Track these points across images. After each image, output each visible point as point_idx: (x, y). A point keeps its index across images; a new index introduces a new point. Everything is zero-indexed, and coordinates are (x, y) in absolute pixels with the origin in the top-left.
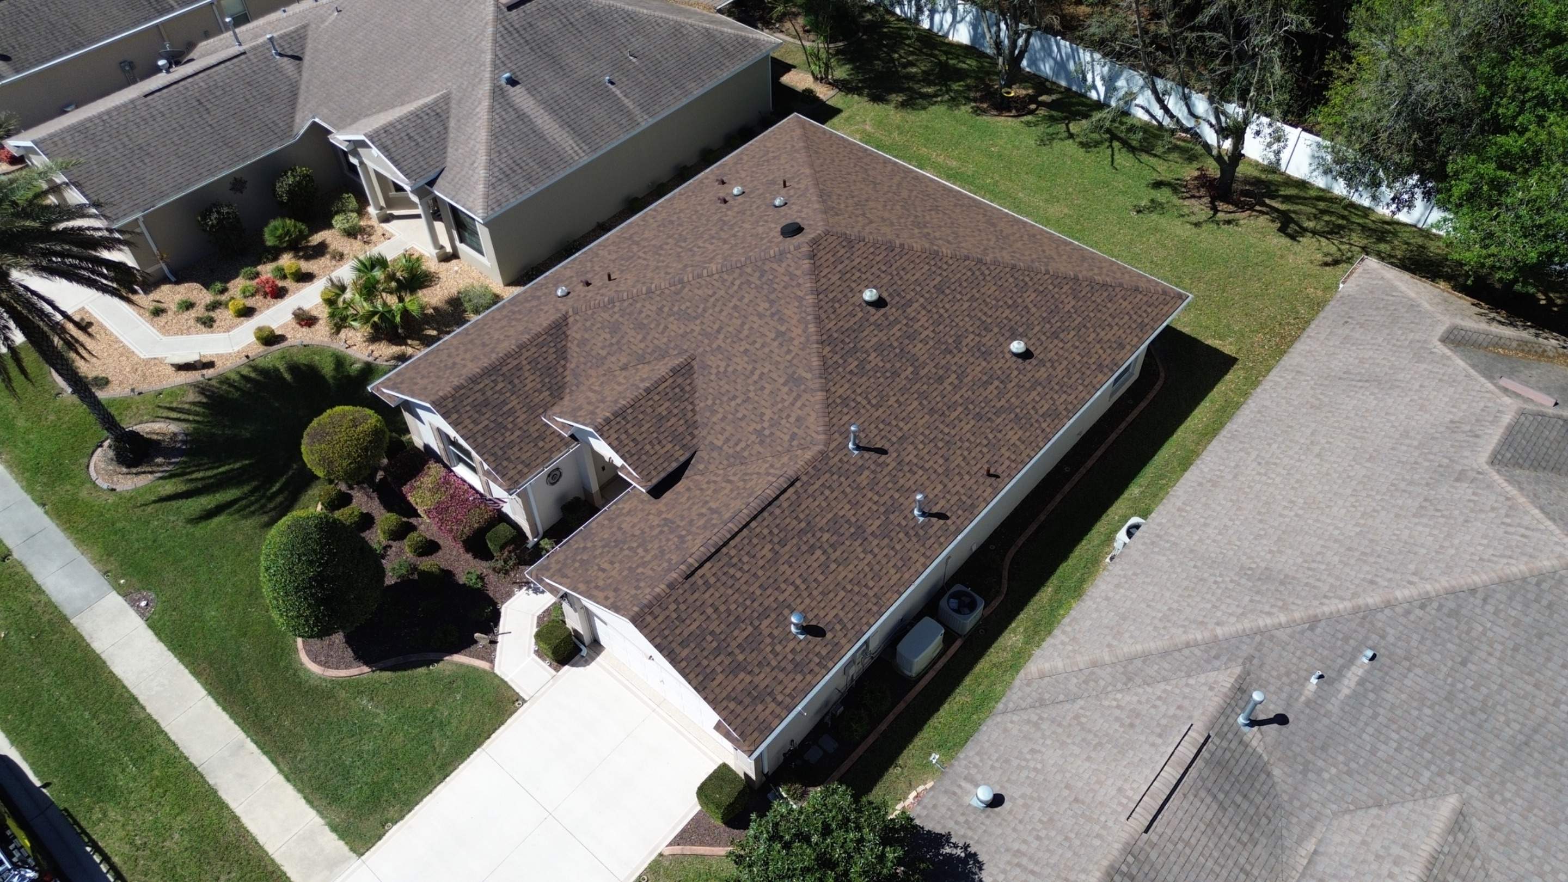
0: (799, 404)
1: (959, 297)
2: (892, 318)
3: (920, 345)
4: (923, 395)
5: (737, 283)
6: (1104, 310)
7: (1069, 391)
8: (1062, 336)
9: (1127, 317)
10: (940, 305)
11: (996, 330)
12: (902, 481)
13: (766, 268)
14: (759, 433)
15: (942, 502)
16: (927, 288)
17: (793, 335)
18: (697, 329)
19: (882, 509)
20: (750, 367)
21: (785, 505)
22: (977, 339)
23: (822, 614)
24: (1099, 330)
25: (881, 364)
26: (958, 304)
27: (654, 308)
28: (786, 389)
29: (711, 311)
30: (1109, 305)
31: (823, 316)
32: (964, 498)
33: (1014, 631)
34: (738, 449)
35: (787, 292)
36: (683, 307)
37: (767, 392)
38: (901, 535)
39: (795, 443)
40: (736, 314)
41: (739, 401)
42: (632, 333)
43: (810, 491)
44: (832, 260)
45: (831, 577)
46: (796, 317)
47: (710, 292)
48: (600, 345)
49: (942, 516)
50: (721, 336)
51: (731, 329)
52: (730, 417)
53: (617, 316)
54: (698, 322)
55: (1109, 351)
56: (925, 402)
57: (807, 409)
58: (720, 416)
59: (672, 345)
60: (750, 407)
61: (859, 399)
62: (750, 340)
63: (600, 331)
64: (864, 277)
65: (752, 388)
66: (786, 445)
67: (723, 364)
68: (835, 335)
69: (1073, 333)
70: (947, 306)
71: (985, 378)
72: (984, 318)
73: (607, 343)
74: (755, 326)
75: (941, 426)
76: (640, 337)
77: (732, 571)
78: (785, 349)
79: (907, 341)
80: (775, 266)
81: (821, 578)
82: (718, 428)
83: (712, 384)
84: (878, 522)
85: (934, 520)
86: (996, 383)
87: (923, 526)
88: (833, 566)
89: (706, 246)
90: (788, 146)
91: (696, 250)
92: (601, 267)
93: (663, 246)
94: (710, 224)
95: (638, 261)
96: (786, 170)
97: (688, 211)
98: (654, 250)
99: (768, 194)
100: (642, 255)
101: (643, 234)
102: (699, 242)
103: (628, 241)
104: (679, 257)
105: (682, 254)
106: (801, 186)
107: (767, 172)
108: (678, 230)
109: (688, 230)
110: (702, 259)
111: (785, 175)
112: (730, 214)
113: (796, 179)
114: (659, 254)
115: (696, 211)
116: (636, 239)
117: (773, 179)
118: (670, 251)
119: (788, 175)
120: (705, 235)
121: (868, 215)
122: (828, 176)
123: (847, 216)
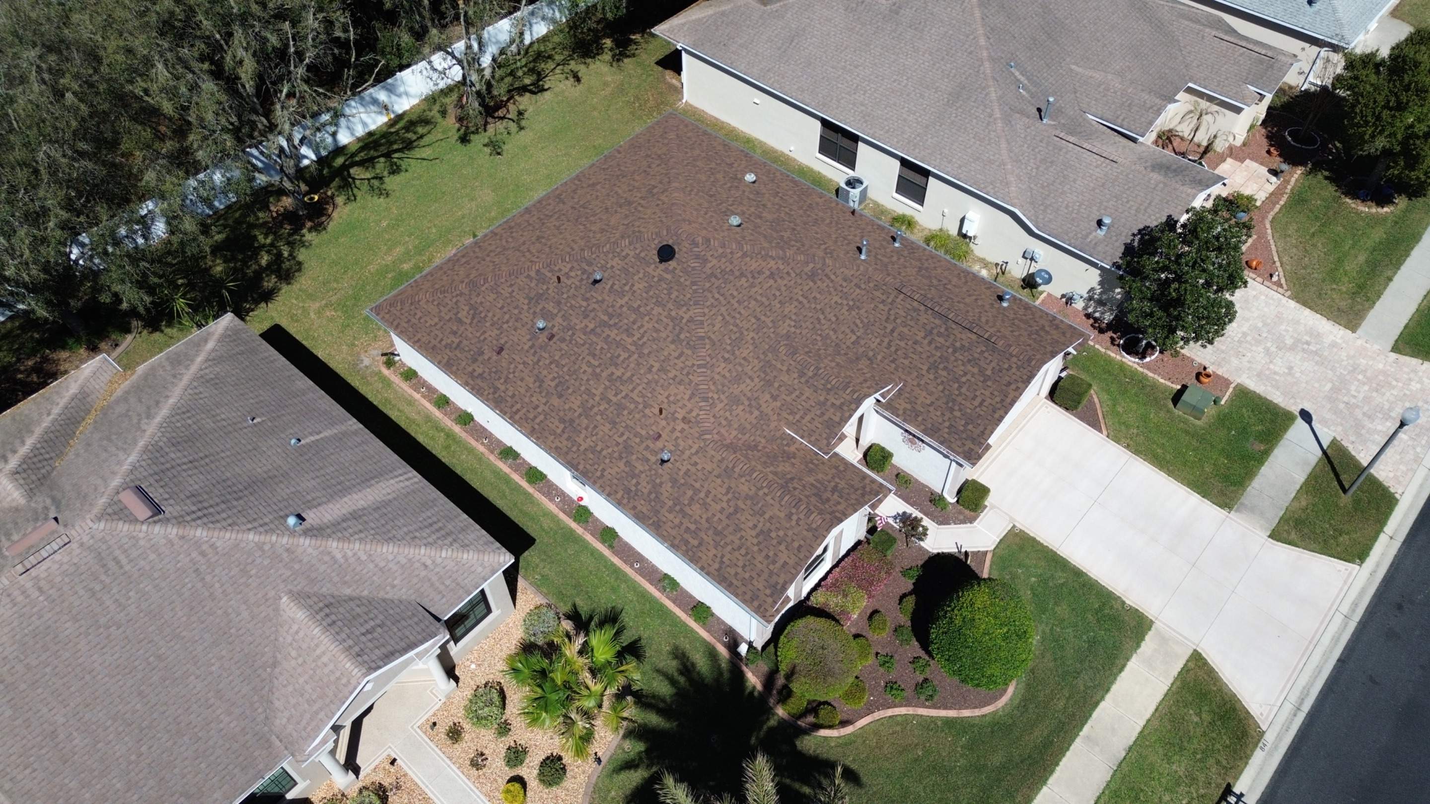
0: (833, 277)
4: (805, 223)
5: (717, 296)
13: (709, 272)
14: (850, 309)
17: (775, 267)
18: (752, 334)
20: (796, 303)
27: (723, 365)
28: (819, 283)
29: (738, 321)
34: (861, 325)
35: (735, 262)
36: (729, 342)
37: (818, 296)
39: (863, 286)
40: (746, 303)
41: (822, 317)
42: (743, 386)
46: (760, 261)
47: (720, 318)
48: (747, 415)
50: (763, 318)
51: (759, 310)
52: (833, 326)
53: (723, 397)
54: (746, 333)
56: (810, 224)
57: (838, 272)
58: (831, 333)
59: (762, 357)
60: (828, 310)
62: (772, 298)
63: (734, 413)
65: (813, 306)
66: (863, 292)
67: (788, 321)
73: (747, 409)
74: (760, 291)
75: (826, 222)
76: (748, 381)
78: (785, 276)
80: (709, 265)
82: (841, 336)
83: (804, 332)
89: (642, 331)
90: (454, 300)
91: (645, 339)
92: (622, 434)
93: (614, 377)
94: (595, 339)
95: (634, 395)
96: (516, 290)
97: (545, 372)
98: (618, 384)
99: (565, 296)
100: (623, 394)
101: (570, 408)
102: (629, 340)
103: (577, 421)
104: (650, 352)
105: (646, 351)
106: (569, 266)
107: (505, 309)
108: (585, 372)
109: (592, 361)
110: (670, 328)
111: (530, 288)
112: (583, 325)
113: (549, 275)
114: (633, 375)
115: (551, 363)
116: (576, 414)
117: (530, 299)
118: (632, 365)
119: (533, 285)
120: (618, 339)
121: (626, 222)
122: (544, 256)
123: (636, 229)
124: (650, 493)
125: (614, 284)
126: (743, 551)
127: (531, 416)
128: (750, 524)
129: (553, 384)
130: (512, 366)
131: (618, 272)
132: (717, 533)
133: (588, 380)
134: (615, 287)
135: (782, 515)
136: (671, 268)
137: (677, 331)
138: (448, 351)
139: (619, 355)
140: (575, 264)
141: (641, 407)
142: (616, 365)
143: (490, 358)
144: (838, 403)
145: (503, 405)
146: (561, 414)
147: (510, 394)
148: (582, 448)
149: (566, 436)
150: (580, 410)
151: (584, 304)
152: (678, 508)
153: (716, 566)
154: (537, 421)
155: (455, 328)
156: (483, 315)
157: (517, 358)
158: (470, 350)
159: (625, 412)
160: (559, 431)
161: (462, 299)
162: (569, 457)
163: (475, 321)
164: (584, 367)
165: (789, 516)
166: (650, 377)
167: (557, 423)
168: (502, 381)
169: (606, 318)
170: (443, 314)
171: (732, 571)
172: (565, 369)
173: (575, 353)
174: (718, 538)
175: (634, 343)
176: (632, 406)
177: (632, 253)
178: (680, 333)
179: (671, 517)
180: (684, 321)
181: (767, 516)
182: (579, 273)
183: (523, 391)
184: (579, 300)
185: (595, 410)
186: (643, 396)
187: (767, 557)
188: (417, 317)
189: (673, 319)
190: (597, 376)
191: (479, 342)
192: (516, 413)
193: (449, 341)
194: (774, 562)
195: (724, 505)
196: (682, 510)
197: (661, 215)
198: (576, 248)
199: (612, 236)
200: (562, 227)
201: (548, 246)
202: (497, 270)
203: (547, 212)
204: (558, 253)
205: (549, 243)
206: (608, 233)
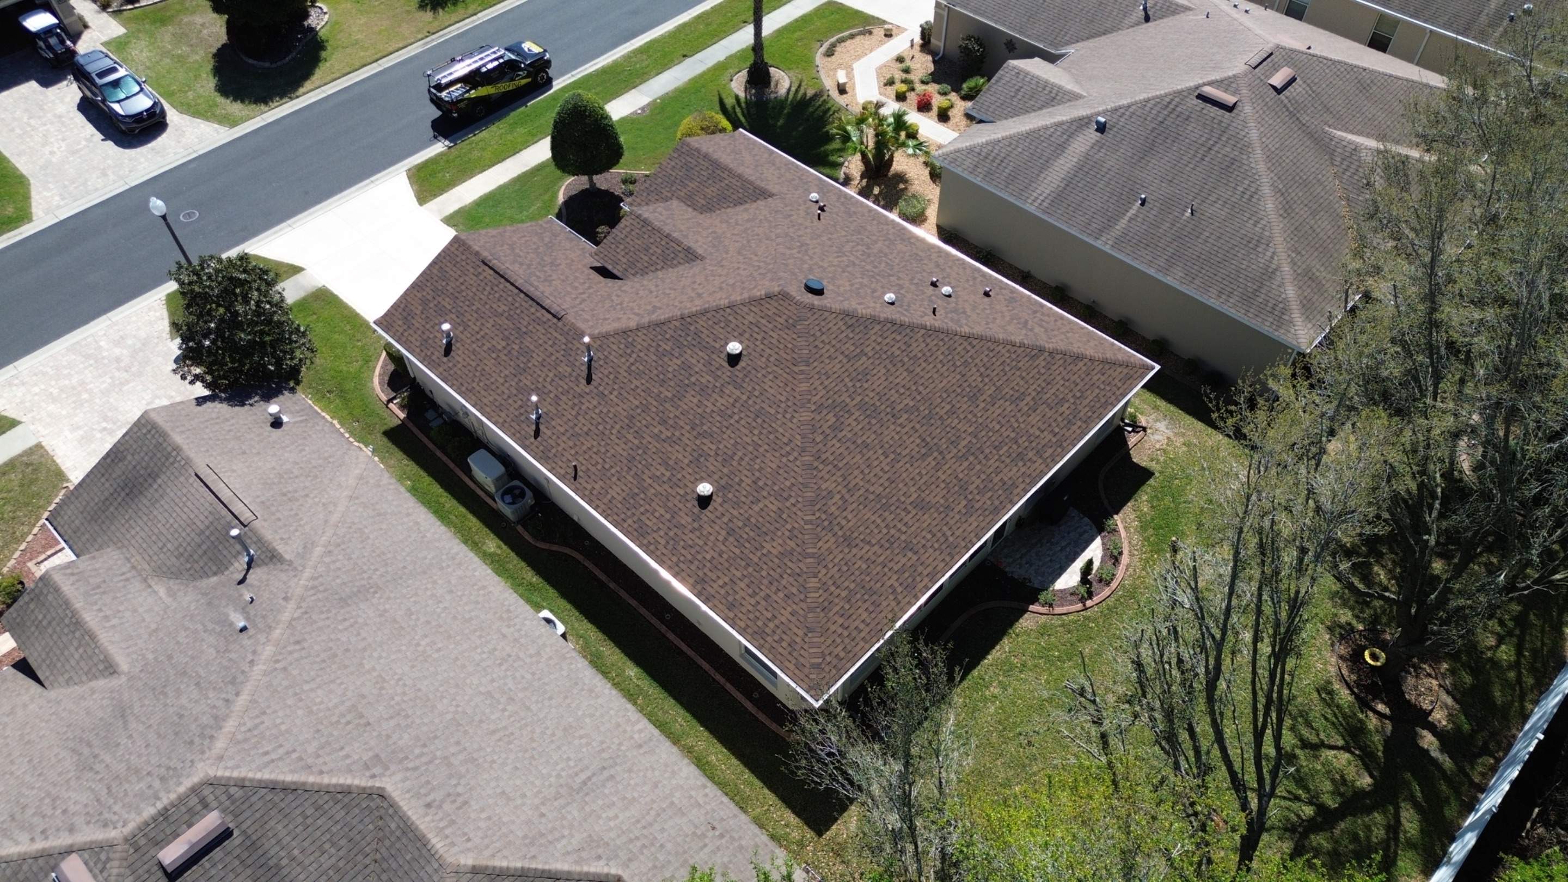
0: (633, 316)
1: (756, 432)
2: (719, 373)
3: (695, 401)
4: (646, 408)
5: (762, 264)
6: (774, 589)
7: (670, 547)
8: (731, 539)
9: (769, 615)
10: (742, 415)
11: (725, 471)
12: (564, 398)
13: (768, 275)
15: (549, 433)
16: (758, 401)
17: (695, 301)
19: (540, 386)
20: (679, 287)
21: (538, 314)
22: (712, 453)
23: (460, 352)
24: (746, 580)
25: (670, 369)
26: (747, 432)
28: (649, 307)
30: (781, 595)
31: (709, 315)
32: (554, 451)
33: (499, 547)
35: (739, 289)
37: (653, 300)
38: (520, 403)
40: (732, 270)
41: (653, 289)
43: (550, 330)
44: (770, 313)
45: (485, 355)
46: (711, 299)
47: (761, 254)
49: (537, 433)
50: (715, 268)
51: (720, 270)
52: (641, 288)
55: (723, 592)
56: (639, 411)
57: (624, 320)
58: (646, 283)
59: (721, 248)
60: (644, 295)
61: (634, 356)
62: (703, 282)
64: (758, 343)
65: (660, 292)
67: (689, 275)
68: (692, 328)
69: (737, 551)
70: (743, 422)
71: (671, 463)
72: (736, 458)
74: (715, 282)
75: (618, 427)
77: (488, 288)
78: (686, 300)
79: (697, 389)
80: (768, 279)
81: (485, 348)
82: (636, 285)
83: (675, 274)
84: (528, 383)
85: (534, 427)
86: (668, 474)
87: (528, 419)
88: (494, 355)
91: (836, 254)
92: (854, 220)
94: (888, 271)
96: (983, 324)
100: (855, 237)
102: (852, 259)
104: (830, 247)
107: (991, 316)
109: (888, 261)
110: (811, 252)
111: (967, 320)
112: (902, 282)
114: (847, 242)
118: (848, 247)
120: (864, 263)
121: (864, 358)
122: (959, 349)
123: (851, 335)
129: (926, 262)
137: (804, 248)
139: (861, 255)
142: (864, 252)
156: (1016, 321)
161: (1045, 338)
163: (1022, 320)
164: (896, 260)
169: (878, 278)
185: (881, 238)
190: (884, 252)
197: (821, 345)
198: (921, 340)
199: (880, 340)
200: (948, 407)
201: (958, 370)
202: (1014, 356)
203: (978, 467)
204: (941, 343)
205: (958, 377)
206: (885, 348)
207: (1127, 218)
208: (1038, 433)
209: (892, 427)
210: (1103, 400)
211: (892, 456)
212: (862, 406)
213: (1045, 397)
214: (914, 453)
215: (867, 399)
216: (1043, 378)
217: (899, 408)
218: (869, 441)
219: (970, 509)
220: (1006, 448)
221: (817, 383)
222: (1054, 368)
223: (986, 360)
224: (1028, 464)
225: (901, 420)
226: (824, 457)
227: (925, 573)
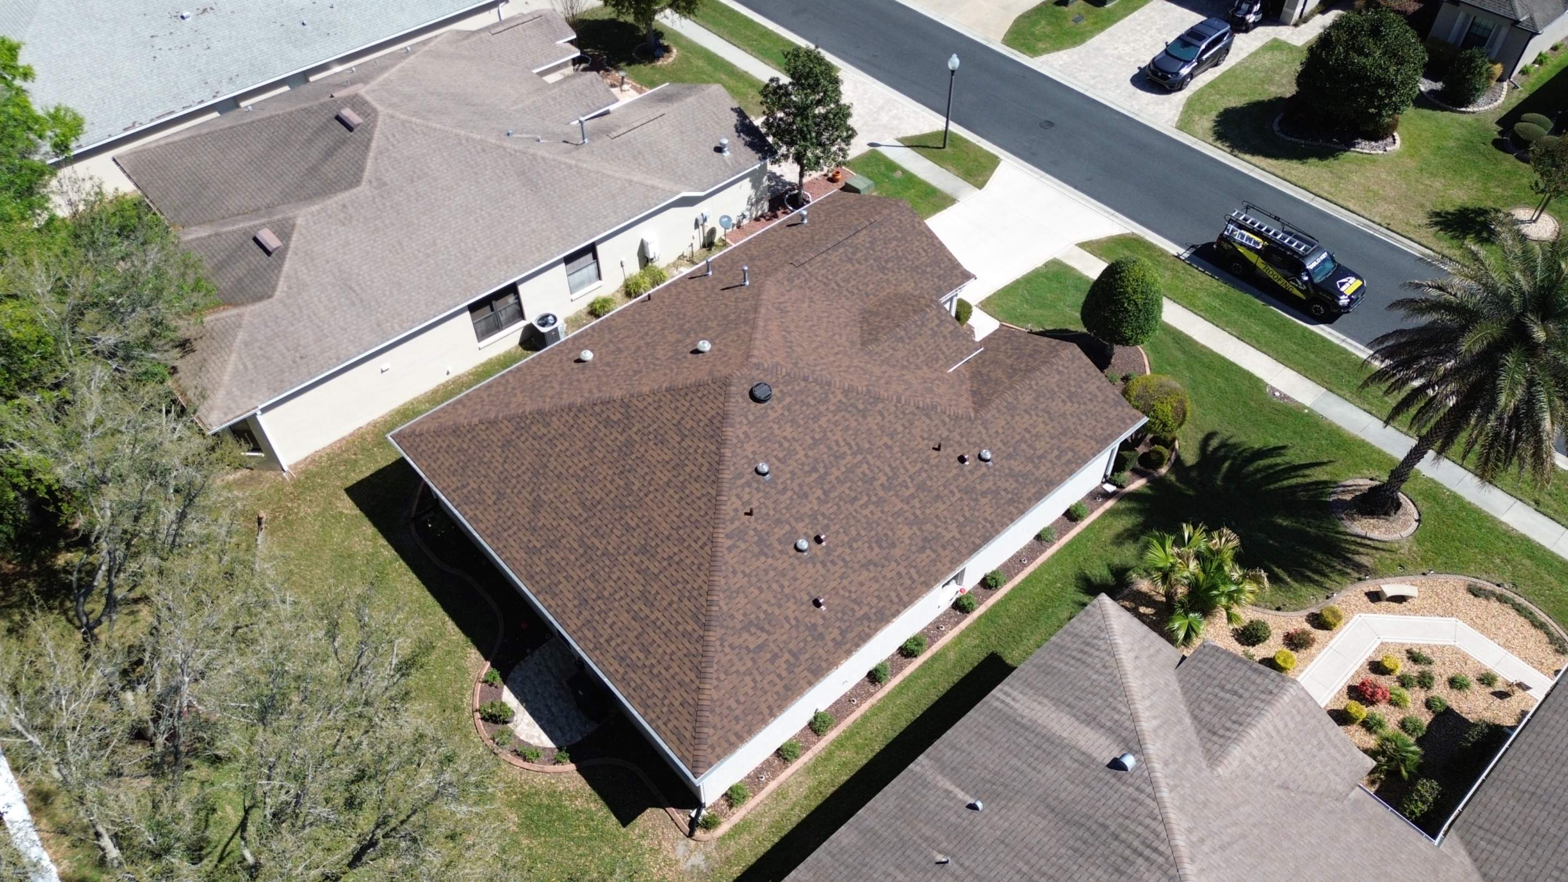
0: (780, 300)
17: (776, 327)
18: (856, 361)
20: (815, 328)
28: (789, 309)
29: (844, 365)
31: (749, 331)
35: (776, 347)
36: (867, 376)
37: (804, 314)
39: (788, 287)
40: (822, 355)
41: (826, 319)
42: (913, 382)
46: (772, 333)
47: (842, 373)
48: (942, 388)
50: (835, 350)
51: (827, 350)
52: (834, 316)
54: (855, 364)
57: (774, 296)
58: (842, 320)
60: (817, 314)
62: (811, 339)
63: (942, 394)
65: (815, 320)
67: (836, 338)
68: (742, 325)
73: (935, 386)
74: (806, 343)
75: (674, 310)
76: (906, 377)
78: (785, 324)
80: (783, 363)
82: (844, 316)
83: (846, 332)
89: (842, 443)
90: (727, 650)
91: (853, 443)
92: (952, 492)
93: (886, 484)
94: (836, 494)
95: (912, 470)
96: (742, 567)
97: (860, 556)
98: (895, 482)
99: (772, 513)
100: (908, 480)
101: (910, 538)
102: (849, 458)
103: (926, 534)
104: (869, 442)
105: (867, 446)
106: (734, 499)
107: (764, 586)
108: (872, 513)
109: (861, 502)
110: (848, 416)
111: (746, 550)
112: (815, 502)
113: (737, 523)
114: (890, 465)
115: (851, 547)
116: (918, 533)
117: (762, 553)
118: (878, 463)
119: (743, 546)
120: (843, 469)
121: (678, 439)
122: (698, 533)
123: (702, 424)
124: (1017, 481)
125: (776, 457)
126: (1084, 418)
127: (909, 582)
128: (1061, 404)
129: (877, 550)
130: (841, 592)
131: (763, 449)
132: (1064, 433)
133: (882, 512)
134: (781, 455)
135: (1057, 377)
136: (779, 395)
137: (854, 411)
138: (797, 670)
139: (863, 473)
140: (735, 492)
141: (926, 467)
142: (874, 479)
143: (824, 618)
144: (937, 322)
145: (888, 613)
146: (914, 549)
147: (875, 601)
148: (958, 536)
149: (940, 550)
150: (915, 528)
151: (789, 493)
152: (1036, 461)
153: (1093, 443)
154: (915, 576)
155: (769, 656)
156: (762, 616)
157: (833, 584)
158: (805, 641)
159: (929, 483)
160: (933, 556)
161: (730, 640)
162: (964, 551)
163: (767, 627)
164: (866, 512)
165: (1060, 373)
166: (896, 449)
167: (924, 556)
168: (856, 608)
169: (815, 476)
170: (742, 669)
171: (1100, 431)
172: (863, 533)
173: (847, 518)
174: (1070, 435)
175: (854, 454)
176: (924, 475)
177: (745, 428)
178: (856, 408)
179: (1043, 469)
180: (844, 400)
181: (1056, 389)
182: (747, 490)
183: (876, 586)
184: (782, 498)
185: (918, 512)
186: (915, 462)
187: (1091, 400)
188: (734, 705)
189: (838, 410)
190: (880, 502)
191: (797, 627)
192: (901, 599)
193: (784, 666)
194: (1096, 396)
195: (1040, 420)
196: (1039, 458)
197: (688, 398)
198: (704, 492)
199: (700, 451)
200: (633, 524)
201: (674, 532)
202: (695, 593)
203: (572, 558)
204: (702, 513)
205: (666, 533)
206: (691, 457)
207: (952, 788)
208: (609, 621)
209: (610, 472)
210: (650, 702)
211: (582, 474)
212: (630, 443)
213: (650, 630)
214: (586, 494)
215: (637, 446)
216: (672, 628)
217: (630, 476)
218: (596, 452)
219: (532, 551)
220: (592, 586)
221: (650, 400)
222: (685, 641)
223: (688, 561)
224: (576, 611)
225: (618, 480)
226: (580, 415)
227: (478, 513)
